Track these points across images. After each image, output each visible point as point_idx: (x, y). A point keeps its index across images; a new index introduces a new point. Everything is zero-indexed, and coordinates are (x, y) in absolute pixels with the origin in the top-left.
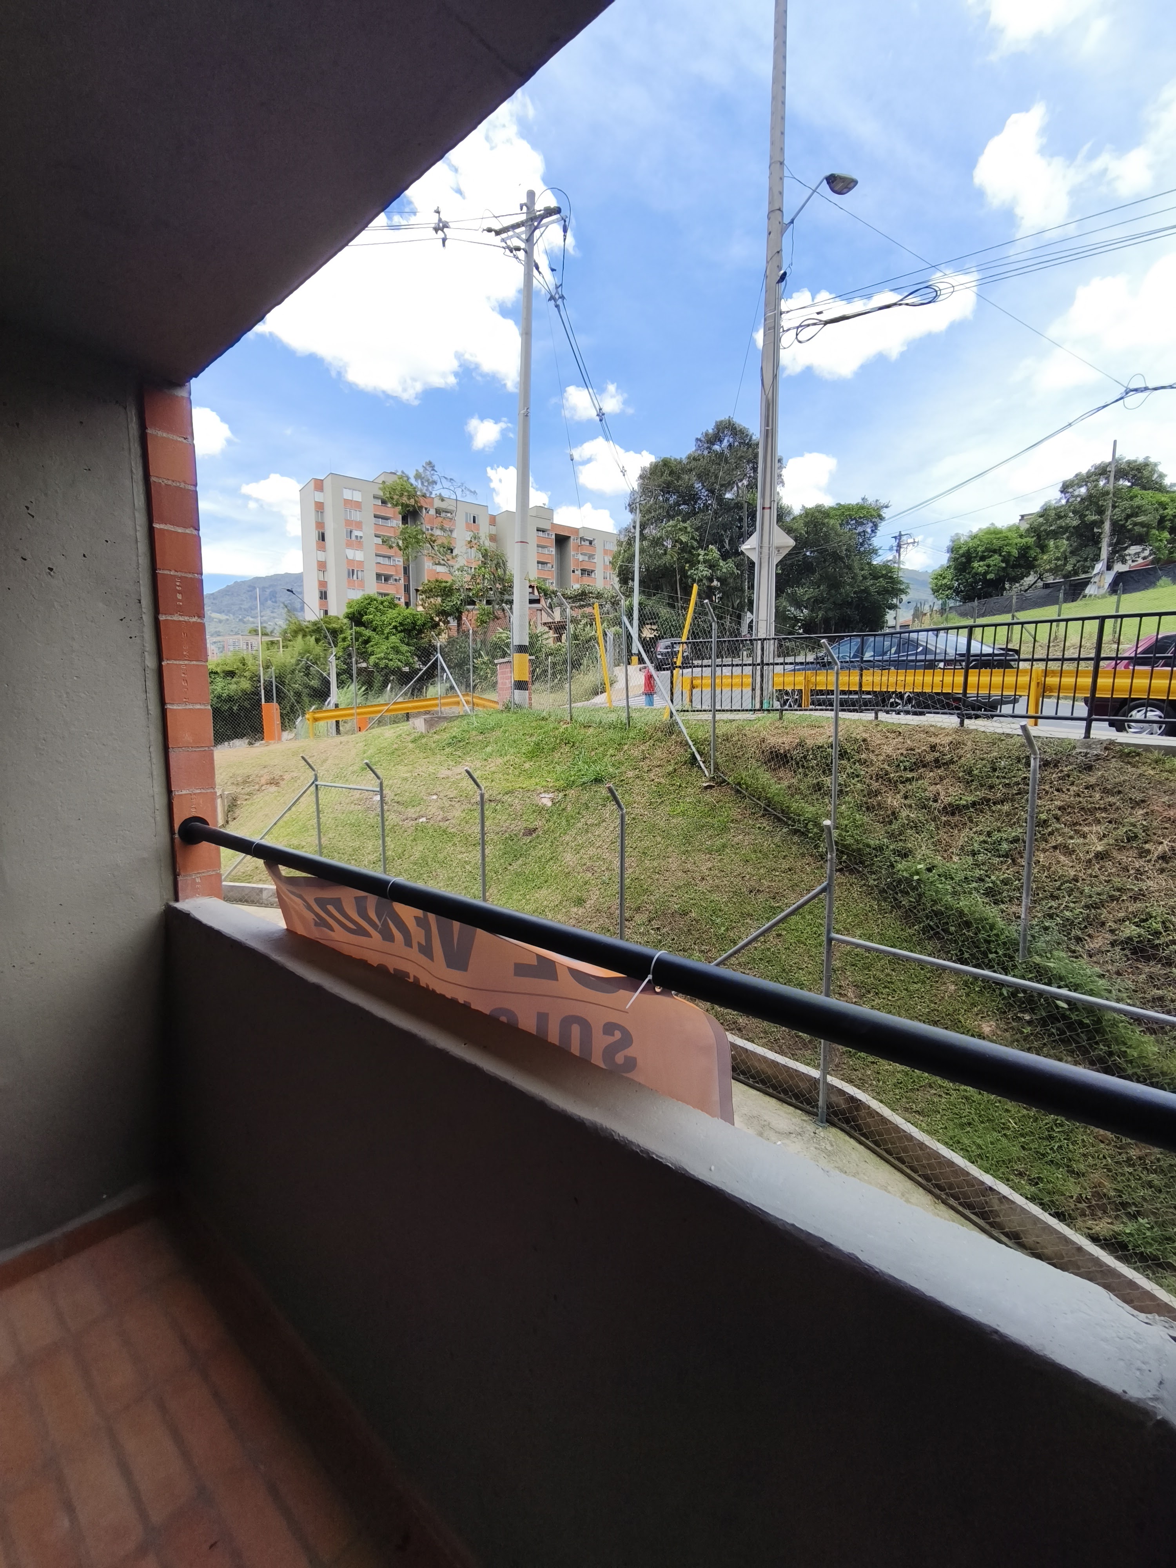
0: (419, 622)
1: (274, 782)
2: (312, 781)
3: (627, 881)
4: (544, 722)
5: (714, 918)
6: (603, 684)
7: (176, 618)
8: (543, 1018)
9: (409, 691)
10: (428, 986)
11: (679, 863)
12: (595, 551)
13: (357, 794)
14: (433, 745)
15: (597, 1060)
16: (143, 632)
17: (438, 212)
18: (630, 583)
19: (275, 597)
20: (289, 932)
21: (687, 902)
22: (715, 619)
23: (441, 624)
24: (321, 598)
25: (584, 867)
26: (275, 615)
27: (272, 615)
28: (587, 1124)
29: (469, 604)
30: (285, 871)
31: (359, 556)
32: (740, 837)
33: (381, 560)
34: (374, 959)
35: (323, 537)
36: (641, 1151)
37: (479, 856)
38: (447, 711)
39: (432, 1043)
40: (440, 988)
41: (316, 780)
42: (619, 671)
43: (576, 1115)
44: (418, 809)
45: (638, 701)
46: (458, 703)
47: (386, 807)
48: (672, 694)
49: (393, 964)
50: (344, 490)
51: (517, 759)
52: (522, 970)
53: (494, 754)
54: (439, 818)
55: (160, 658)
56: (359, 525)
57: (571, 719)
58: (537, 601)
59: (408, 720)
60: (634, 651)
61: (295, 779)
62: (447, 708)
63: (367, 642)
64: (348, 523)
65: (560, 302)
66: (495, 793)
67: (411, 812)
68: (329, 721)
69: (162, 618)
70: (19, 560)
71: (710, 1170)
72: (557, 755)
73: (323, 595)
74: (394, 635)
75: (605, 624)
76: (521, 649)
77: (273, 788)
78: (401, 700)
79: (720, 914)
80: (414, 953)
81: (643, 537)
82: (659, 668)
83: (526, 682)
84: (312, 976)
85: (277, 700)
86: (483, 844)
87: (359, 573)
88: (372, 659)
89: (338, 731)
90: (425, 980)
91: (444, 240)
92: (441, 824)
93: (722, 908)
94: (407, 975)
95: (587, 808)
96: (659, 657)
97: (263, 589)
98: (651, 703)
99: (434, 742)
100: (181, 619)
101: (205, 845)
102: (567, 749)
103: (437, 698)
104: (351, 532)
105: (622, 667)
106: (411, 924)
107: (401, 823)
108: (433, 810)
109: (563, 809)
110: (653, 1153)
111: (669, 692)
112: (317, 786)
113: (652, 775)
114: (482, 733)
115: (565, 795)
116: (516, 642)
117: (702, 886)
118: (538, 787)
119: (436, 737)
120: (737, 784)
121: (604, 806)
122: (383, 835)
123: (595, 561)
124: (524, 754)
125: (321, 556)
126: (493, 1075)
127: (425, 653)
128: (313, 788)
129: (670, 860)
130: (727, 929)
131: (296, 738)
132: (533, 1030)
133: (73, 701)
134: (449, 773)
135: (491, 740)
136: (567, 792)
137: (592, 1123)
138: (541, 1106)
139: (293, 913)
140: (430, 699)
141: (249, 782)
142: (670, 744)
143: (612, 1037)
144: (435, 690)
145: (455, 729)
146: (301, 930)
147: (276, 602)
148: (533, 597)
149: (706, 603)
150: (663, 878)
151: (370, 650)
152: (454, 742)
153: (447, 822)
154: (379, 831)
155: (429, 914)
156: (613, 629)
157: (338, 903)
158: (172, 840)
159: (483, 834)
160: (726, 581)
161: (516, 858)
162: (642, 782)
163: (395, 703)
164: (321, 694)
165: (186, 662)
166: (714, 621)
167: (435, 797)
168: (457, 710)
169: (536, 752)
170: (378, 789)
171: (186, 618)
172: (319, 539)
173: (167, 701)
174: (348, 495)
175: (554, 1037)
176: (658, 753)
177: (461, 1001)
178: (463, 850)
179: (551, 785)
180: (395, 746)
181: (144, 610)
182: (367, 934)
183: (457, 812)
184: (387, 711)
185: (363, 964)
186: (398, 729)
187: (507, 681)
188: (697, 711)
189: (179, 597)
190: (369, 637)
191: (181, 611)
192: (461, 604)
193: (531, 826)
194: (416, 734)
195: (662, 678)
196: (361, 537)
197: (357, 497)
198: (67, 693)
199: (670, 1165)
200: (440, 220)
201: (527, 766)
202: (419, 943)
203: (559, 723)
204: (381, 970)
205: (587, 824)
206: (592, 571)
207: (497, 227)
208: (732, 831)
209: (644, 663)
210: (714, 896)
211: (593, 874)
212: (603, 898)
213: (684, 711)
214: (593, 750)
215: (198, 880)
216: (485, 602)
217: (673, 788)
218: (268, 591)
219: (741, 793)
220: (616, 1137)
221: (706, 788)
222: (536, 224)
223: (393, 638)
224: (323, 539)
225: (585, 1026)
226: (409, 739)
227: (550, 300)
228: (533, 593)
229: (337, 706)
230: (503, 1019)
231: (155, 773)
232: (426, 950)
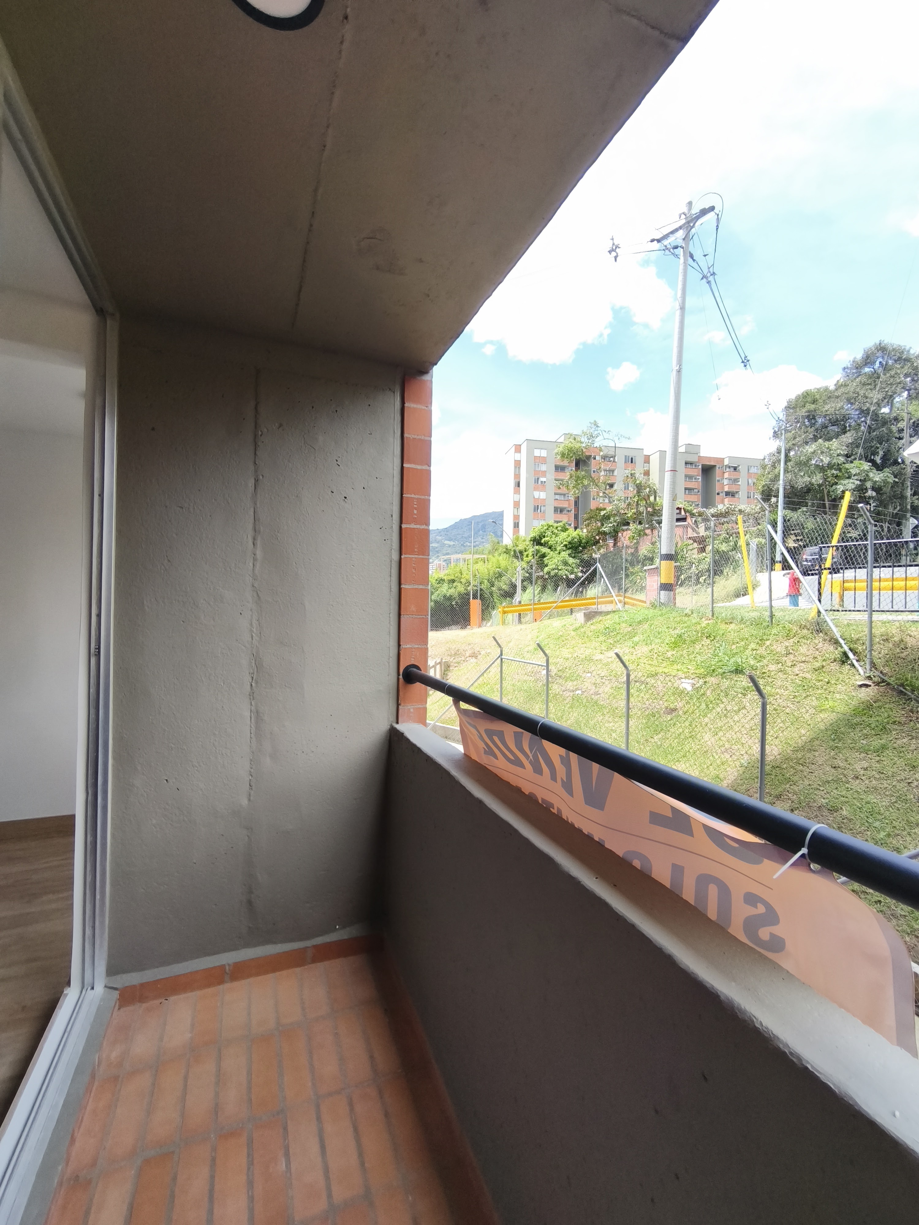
0: (584, 541)
1: (474, 655)
2: (498, 656)
3: (767, 768)
4: (687, 618)
5: (870, 821)
6: (746, 588)
7: (413, 526)
8: (678, 870)
9: (572, 594)
10: (567, 818)
11: (827, 757)
12: (739, 475)
13: (529, 668)
14: (590, 634)
15: (737, 930)
16: (392, 536)
17: (613, 239)
18: (773, 500)
19: (485, 528)
20: (466, 756)
21: (837, 799)
22: (872, 522)
23: (601, 541)
24: (515, 527)
25: (723, 749)
26: (483, 540)
27: (482, 540)
28: (722, 997)
29: (624, 525)
30: (464, 705)
31: (543, 495)
32: (905, 740)
33: (557, 497)
34: (527, 788)
35: (518, 485)
36: (791, 1053)
37: (624, 725)
38: (603, 608)
39: (566, 869)
40: (578, 823)
41: (501, 654)
42: (763, 577)
43: (708, 983)
44: (575, 683)
45: (782, 602)
46: (611, 602)
47: (550, 679)
48: (820, 594)
49: (541, 795)
50: (535, 450)
51: (660, 648)
52: (656, 819)
53: (640, 643)
54: (591, 692)
55: (401, 554)
56: (544, 474)
57: (713, 616)
58: (684, 519)
59: (571, 614)
60: (778, 558)
61: (488, 654)
62: (603, 606)
63: (544, 556)
64: (536, 472)
65: (711, 279)
66: (640, 674)
67: (570, 685)
68: (515, 614)
69: (404, 526)
70: (330, 493)
71: (894, 1116)
72: (698, 647)
73: (516, 525)
74: (564, 551)
75: (748, 536)
76: (669, 557)
77: (473, 660)
78: (567, 598)
79: (880, 817)
80: (558, 787)
81: (787, 459)
82: (805, 573)
83: (671, 585)
84: (477, 792)
85: (480, 598)
86: (628, 717)
87: (542, 508)
88: (546, 569)
89: (520, 621)
90: (567, 814)
91: (616, 258)
92: (593, 696)
93: (882, 811)
94: (552, 806)
95: (727, 695)
96: (805, 563)
97: (478, 523)
98: (795, 603)
99: (591, 632)
100: (415, 526)
101: (418, 685)
102: (708, 641)
103: (595, 598)
104: (538, 479)
105: (766, 575)
106: (557, 762)
107: (561, 693)
108: (587, 685)
109: (703, 694)
110: (808, 1062)
111: (817, 593)
112: (502, 659)
113: (796, 670)
114: (630, 625)
115: (705, 682)
116: (664, 551)
117: (855, 785)
118: (680, 673)
119: (592, 627)
120: (900, 686)
121: (745, 695)
122: (547, 701)
123: (739, 483)
124: (667, 644)
125: (517, 498)
126: (621, 915)
127: (587, 564)
128: (499, 660)
129: (817, 754)
130: (889, 835)
131: (491, 625)
132: (666, 882)
133: (350, 581)
134: (601, 657)
135: (639, 632)
136: (707, 680)
137: (728, 999)
138: (669, 961)
139: (469, 741)
140: (589, 599)
141: (459, 655)
142: (817, 641)
143: (755, 909)
144: (593, 591)
145: (608, 621)
146: (474, 757)
147: (485, 532)
148: (679, 517)
149: (861, 507)
150: (808, 770)
151: (546, 562)
152: (608, 632)
153: (598, 696)
154: (544, 697)
155: (571, 753)
156: (757, 540)
157: (501, 735)
158: (398, 679)
159: (628, 708)
160: (882, 490)
161: (657, 732)
162: (785, 676)
163: (562, 601)
164: (509, 594)
165: (416, 556)
166: (870, 523)
167: (589, 675)
168: (610, 608)
169: (679, 642)
170: (545, 664)
171: (418, 526)
172: (516, 486)
173: (402, 582)
174: (537, 453)
175: (689, 894)
176: (803, 649)
177: (597, 839)
178: (610, 720)
179: (692, 672)
180: (561, 633)
181: (394, 522)
182: (522, 766)
183: (607, 689)
184: (556, 607)
185: (518, 790)
186: (563, 621)
187: (654, 584)
188: (850, 611)
189: (415, 512)
190: (545, 553)
191: (416, 522)
192: (617, 525)
193: (672, 706)
194: (577, 625)
195: (808, 583)
196: (545, 482)
197: (544, 453)
198: (347, 576)
199: (832, 1086)
200: (613, 244)
201: (669, 654)
202: (562, 779)
203: (701, 619)
204: (531, 799)
205: (726, 710)
206: (737, 492)
207: (658, 237)
208: (894, 733)
209: (790, 568)
210: (871, 798)
211: (731, 756)
212: (741, 780)
213: (834, 610)
214: (733, 644)
215: (412, 710)
216: (638, 523)
217: (821, 683)
218: (481, 524)
219: (905, 694)
220: (758, 1025)
221: (861, 686)
222: (692, 225)
223: (563, 554)
224: (519, 486)
225: (725, 891)
226: (571, 628)
227: (702, 279)
228: (680, 513)
229: (520, 602)
230: (637, 863)
231: (391, 632)
232: (568, 786)
